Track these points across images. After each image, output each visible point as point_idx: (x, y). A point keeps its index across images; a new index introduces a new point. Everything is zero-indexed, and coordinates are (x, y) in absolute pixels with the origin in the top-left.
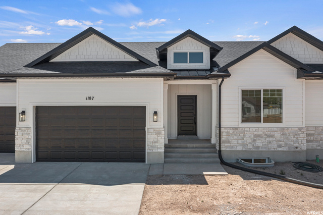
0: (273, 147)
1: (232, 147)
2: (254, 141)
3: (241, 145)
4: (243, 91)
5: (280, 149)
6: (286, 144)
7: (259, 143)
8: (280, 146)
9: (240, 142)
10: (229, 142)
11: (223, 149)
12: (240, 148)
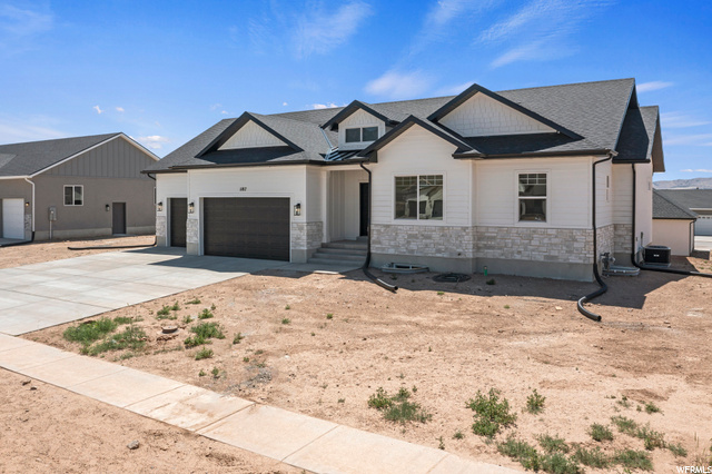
0: (431, 252)
1: (383, 249)
2: (408, 242)
3: (393, 247)
4: (397, 178)
5: (439, 255)
6: (446, 249)
7: (413, 246)
8: (439, 251)
9: (392, 243)
10: (380, 243)
11: (373, 251)
12: (392, 251)
